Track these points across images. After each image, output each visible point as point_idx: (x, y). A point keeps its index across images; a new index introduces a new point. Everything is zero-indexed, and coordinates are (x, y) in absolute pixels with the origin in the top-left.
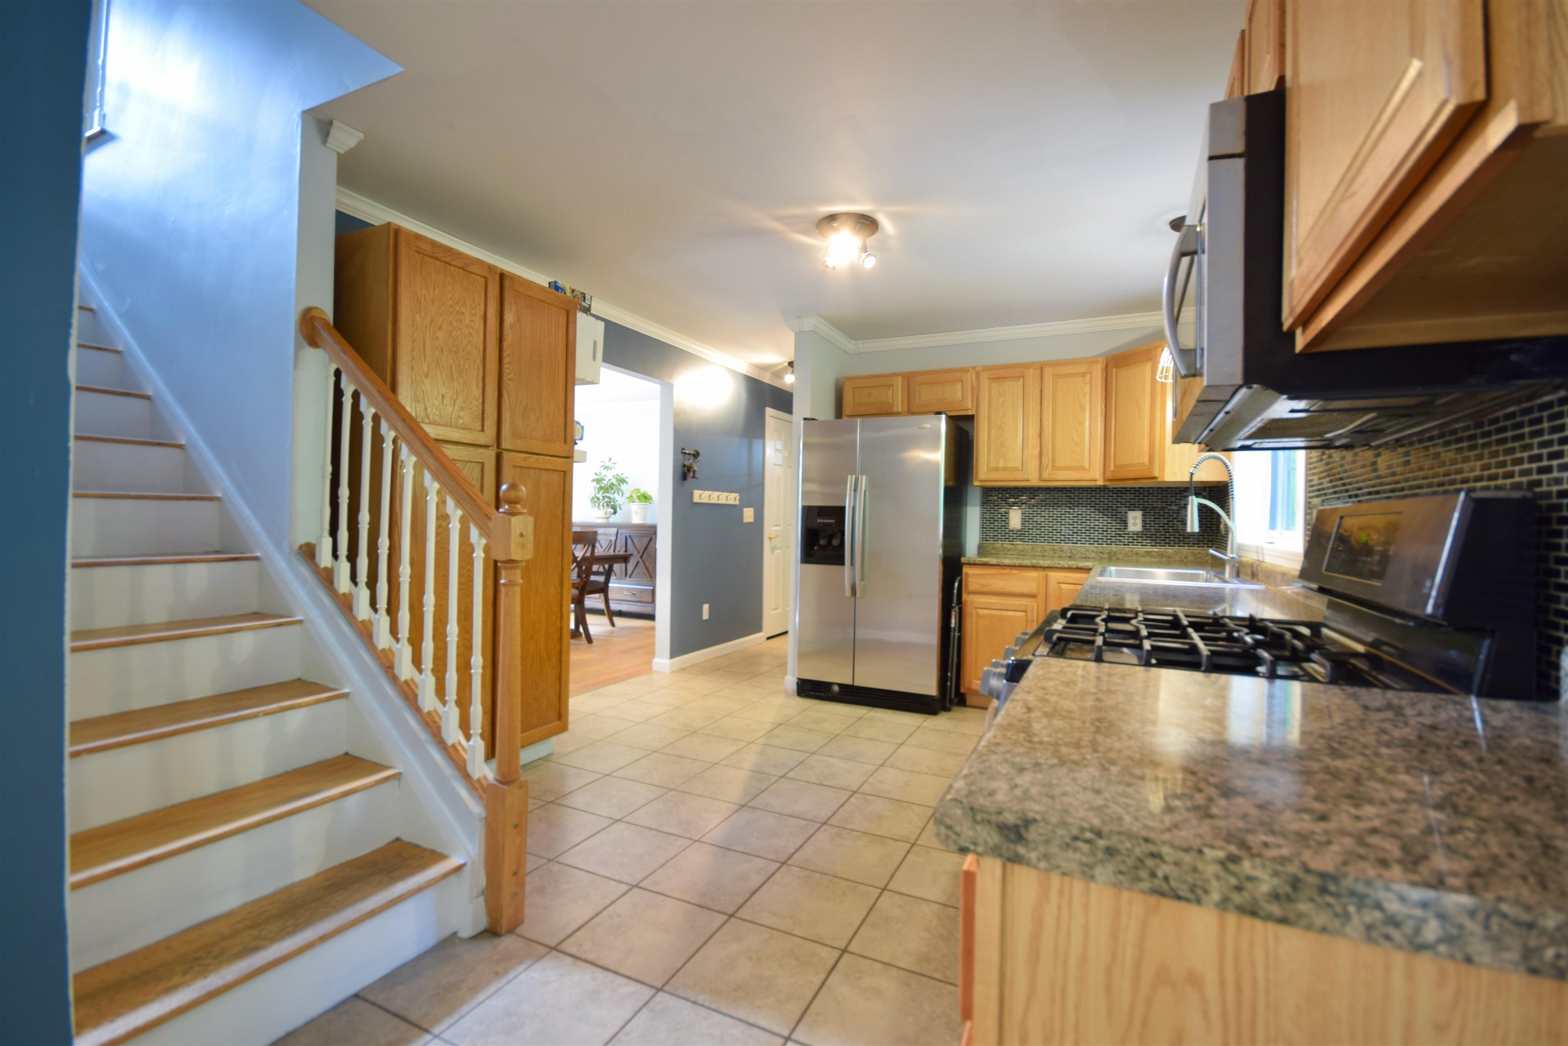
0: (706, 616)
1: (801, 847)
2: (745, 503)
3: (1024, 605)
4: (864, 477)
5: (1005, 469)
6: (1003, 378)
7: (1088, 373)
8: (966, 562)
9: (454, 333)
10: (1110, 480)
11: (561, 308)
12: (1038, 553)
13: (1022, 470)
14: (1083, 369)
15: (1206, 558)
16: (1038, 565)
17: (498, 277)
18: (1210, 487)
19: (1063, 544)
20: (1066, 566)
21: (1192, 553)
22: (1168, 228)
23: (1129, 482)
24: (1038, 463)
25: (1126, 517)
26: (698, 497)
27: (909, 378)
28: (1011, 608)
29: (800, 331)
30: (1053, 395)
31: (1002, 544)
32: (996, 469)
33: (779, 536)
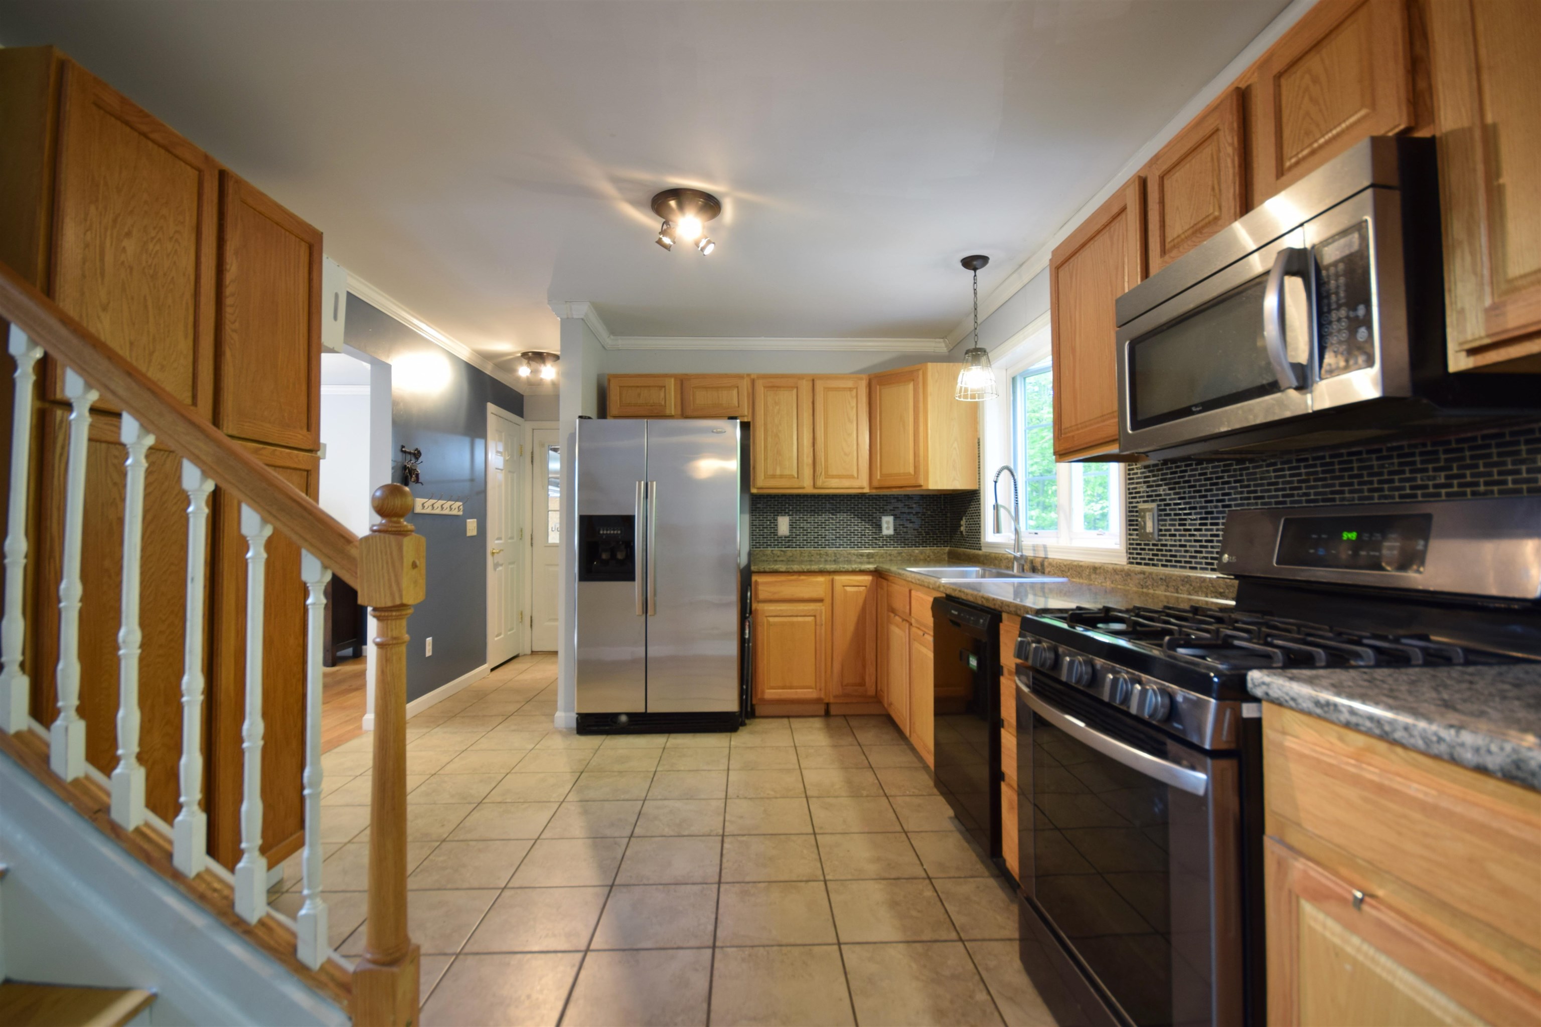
0: (429, 652)
1: (716, 919)
2: (469, 514)
3: (813, 610)
4: (655, 483)
5: (781, 476)
6: (778, 387)
7: (854, 388)
8: (756, 570)
9: (151, 246)
10: (876, 488)
11: (302, 240)
12: (806, 558)
13: (798, 478)
14: (850, 384)
15: (944, 556)
16: (825, 570)
17: (216, 173)
18: (944, 495)
19: (827, 549)
20: (851, 569)
21: (933, 552)
22: (960, 266)
23: (894, 490)
24: (812, 471)
25: (880, 521)
26: (421, 506)
27: (682, 381)
28: (803, 614)
29: (568, 318)
30: (824, 406)
31: (772, 551)
32: (774, 476)
33: (503, 550)
